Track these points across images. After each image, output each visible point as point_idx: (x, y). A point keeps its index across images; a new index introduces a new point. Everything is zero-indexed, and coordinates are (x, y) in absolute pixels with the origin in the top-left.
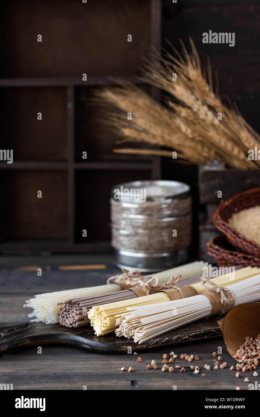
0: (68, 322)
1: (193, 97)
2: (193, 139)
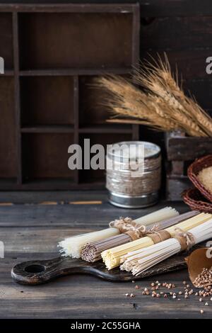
1: (165, 92)
2: (164, 118)
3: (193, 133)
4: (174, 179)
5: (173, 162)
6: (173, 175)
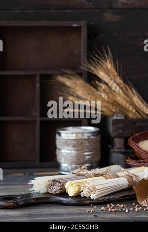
0: (53, 191)
1: (109, 78)
2: (108, 102)
3: (131, 115)
4: (117, 152)
5: (115, 139)
6: (116, 150)
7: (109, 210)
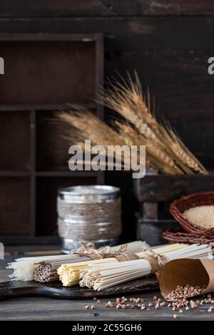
0: (41, 279)
1: (136, 117)
3: (167, 170)
6: (145, 220)
7: (118, 307)
